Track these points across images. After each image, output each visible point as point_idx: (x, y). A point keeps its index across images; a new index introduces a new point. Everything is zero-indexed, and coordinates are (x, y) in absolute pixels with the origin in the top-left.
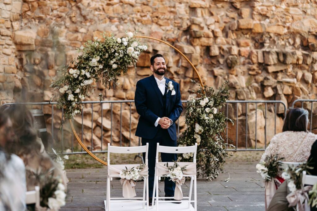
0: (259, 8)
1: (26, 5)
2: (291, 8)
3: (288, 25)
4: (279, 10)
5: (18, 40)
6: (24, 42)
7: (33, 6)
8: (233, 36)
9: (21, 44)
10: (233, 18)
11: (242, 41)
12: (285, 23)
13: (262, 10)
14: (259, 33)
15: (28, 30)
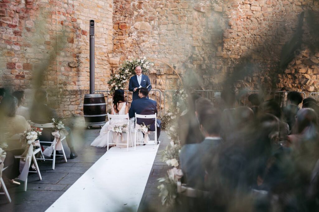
0: (226, 46)
1: (115, 46)
2: (242, 46)
3: (240, 54)
4: (236, 47)
5: (111, 62)
6: (114, 63)
7: (118, 47)
8: (213, 60)
9: (112, 64)
10: (214, 51)
11: (218, 62)
12: (239, 53)
13: (227, 47)
14: (226, 58)
15: (116, 57)
